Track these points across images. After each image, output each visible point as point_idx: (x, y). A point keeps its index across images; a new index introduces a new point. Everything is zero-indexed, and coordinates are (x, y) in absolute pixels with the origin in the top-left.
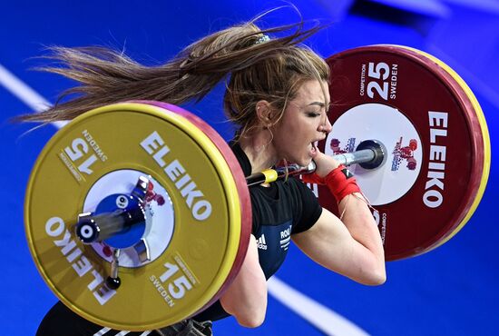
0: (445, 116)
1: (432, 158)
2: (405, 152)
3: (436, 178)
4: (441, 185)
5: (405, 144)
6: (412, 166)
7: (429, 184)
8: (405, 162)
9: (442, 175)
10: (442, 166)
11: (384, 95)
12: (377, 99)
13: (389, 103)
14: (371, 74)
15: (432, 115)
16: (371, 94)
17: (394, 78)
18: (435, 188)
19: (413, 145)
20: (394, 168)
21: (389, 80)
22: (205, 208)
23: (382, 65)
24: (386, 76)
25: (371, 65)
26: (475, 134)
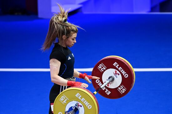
0: (116, 63)
1: (120, 70)
2: (116, 73)
3: (124, 73)
4: (125, 73)
5: (115, 72)
6: (119, 74)
7: (124, 74)
8: (117, 75)
9: (124, 71)
10: (123, 70)
11: (105, 69)
12: (105, 70)
13: (107, 69)
14: (100, 68)
15: (114, 64)
16: (103, 71)
17: (104, 65)
18: (125, 74)
19: (116, 71)
20: (117, 77)
21: (103, 66)
22: (90, 106)
23: (100, 65)
24: (102, 66)
25: (99, 67)
26: (123, 61)
